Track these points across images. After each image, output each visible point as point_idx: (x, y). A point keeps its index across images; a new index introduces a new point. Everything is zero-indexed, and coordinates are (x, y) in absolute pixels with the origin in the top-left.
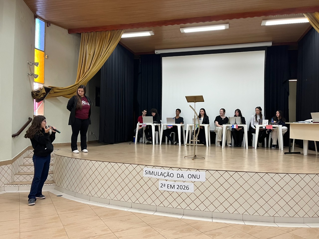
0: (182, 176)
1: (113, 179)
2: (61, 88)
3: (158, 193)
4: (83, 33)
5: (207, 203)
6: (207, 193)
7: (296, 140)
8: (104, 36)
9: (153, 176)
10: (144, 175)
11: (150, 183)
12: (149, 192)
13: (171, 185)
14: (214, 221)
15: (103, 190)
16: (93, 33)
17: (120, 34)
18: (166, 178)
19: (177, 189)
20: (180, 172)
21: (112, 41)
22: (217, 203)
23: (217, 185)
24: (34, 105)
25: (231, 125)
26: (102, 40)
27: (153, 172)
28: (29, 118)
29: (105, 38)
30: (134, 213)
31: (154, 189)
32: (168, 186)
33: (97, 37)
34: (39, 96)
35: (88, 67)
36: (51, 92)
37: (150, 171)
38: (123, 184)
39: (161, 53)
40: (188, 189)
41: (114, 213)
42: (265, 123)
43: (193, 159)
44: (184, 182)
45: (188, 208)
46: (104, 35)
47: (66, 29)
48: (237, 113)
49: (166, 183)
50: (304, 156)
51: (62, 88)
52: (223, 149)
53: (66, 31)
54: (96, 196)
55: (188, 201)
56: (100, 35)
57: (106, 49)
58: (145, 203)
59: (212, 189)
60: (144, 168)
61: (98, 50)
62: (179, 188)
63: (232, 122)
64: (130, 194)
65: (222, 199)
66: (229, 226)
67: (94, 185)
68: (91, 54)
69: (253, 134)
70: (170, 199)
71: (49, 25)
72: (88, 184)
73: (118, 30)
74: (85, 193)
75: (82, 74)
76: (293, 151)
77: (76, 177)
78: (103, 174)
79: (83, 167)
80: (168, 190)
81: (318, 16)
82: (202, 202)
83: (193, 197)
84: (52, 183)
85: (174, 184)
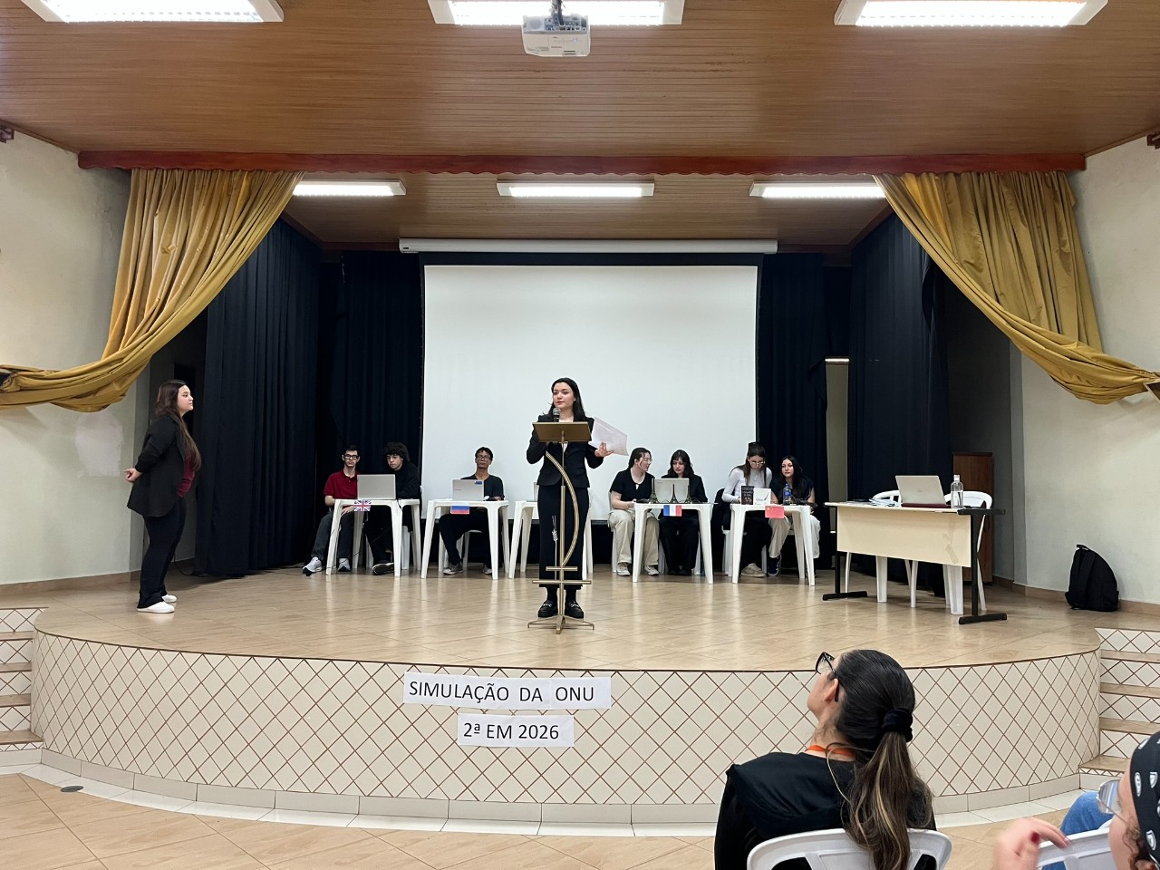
0: (537, 695)
1: (289, 717)
2: (51, 372)
3: (454, 757)
4: (139, 168)
5: (616, 777)
6: (615, 746)
7: (854, 555)
8: (225, 188)
9: (438, 700)
10: (407, 698)
11: (426, 725)
12: (426, 755)
13: (499, 727)
14: (641, 832)
15: (248, 759)
16: (181, 173)
17: (286, 188)
18: (484, 704)
19: (520, 737)
20: (530, 682)
21: (255, 211)
22: (645, 777)
23: (645, 716)
25: (662, 506)
26: (217, 204)
27: (437, 685)
29: (229, 196)
30: (374, 835)
31: (440, 741)
32: (489, 731)
33: (197, 189)
35: (160, 296)
36: (7, 386)
37: (427, 684)
38: (329, 734)
39: (420, 252)
40: (554, 735)
41: (304, 839)
42: (763, 499)
43: (559, 633)
44: (542, 714)
45: (556, 798)
46: (226, 183)
47: (70, 153)
48: (679, 467)
49: (484, 720)
50: (879, 606)
51: (54, 374)
52: (635, 585)
53: (70, 159)
54: (221, 781)
55: (556, 776)
56: (206, 183)
57: (232, 235)
58: (409, 793)
59: (630, 731)
60: (406, 673)
61: (201, 237)
62: (527, 734)
63: (663, 493)
64: (354, 766)
65: (660, 762)
66: (685, 844)
67: (211, 741)
68: (171, 249)
69: (726, 532)
70: (497, 774)
71: (9, 137)
72: (188, 739)
73: (278, 174)
74: (174, 776)
75: (134, 321)
76: (845, 589)
77: (137, 717)
78: (250, 701)
79: (168, 680)
80: (490, 743)
81: (912, 185)
82: (600, 776)
83: (571, 762)
84: (30, 742)
85: (511, 720)
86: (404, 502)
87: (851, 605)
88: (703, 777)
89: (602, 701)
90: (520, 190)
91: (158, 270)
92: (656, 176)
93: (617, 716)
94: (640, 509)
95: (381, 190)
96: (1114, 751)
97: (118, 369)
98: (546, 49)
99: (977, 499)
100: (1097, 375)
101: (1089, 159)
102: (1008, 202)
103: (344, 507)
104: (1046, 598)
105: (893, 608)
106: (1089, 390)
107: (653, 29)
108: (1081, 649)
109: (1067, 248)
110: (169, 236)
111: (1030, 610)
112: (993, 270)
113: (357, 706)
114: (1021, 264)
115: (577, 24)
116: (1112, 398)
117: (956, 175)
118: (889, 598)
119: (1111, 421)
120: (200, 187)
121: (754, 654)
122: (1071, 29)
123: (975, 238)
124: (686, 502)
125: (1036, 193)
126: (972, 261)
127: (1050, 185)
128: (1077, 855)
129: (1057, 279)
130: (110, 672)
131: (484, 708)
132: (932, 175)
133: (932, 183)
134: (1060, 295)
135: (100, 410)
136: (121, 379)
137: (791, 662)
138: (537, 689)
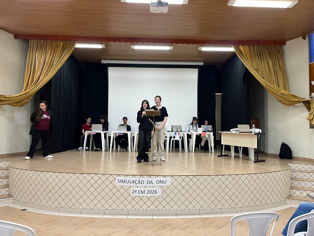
0: (151, 182)
1: (85, 189)
3: (130, 199)
4: (31, 39)
5: (172, 203)
6: (172, 195)
7: (225, 145)
8: (56, 45)
9: (125, 184)
10: (117, 184)
12: (122, 198)
13: (142, 191)
14: (179, 217)
15: (74, 200)
16: (43, 40)
19: (147, 193)
20: (150, 179)
21: (65, 51)
22: (179, 203)
23: (180, 187)
25: (174, 133)
26: (54, 49)
27: (125, 180)
29: (57, 47)
30: (110, 219)
31: (126, 195)
32: (139, 192)
33: (48, 45)
38: (96, 193)
39: (107, 63)
40: (156, 192)
41: (92, 221)
42: (200, 131)
43: (153, 166)
44: (153, 187)
45: (156, 209)
46: (56, 43)
49: (138, 189)
50: (232, 158)
51: (10, 96)
53: (12, 36)
54: (66, 206)
55: (156, 203)
57: (58, 58)
58: (118, 208)
59: (176, 191)
60: (116, 177)
61: (50, 59)
62: (149, 193)
63: (174, 129)
64: (103, 202)
65: (183, 199)
66: (191, 220)
67: (63, 196)
68: (41, 62)
70: (141, 203)
72: (57, 196)
73: (71, 42)
74: (53, 205)
75: (31, 82)
76: (223, 154)
77: (42, 190)
78: (74, 185)
79: (51, 180)
80: (139, 195)
81: (242, 48)
82: (168, 203)
83: (160, 199)
84: (10, 198)
85: (145, 189)
87: (224, 158)
88: (194, 203)
89: (168, 184)
90: (137, 47)
91: (37, 68)
92: (174, 44)
93: (172, 188)
94: (168, 133)
95: (99, 46)
96: (294, 195)
97: (27, 95)
98: (156, 11)
99: (258, 130)
100: (289, 99)
101: (286, 42)
102: (266, 53)
103: (88, 133)
104: (273, 156)
105: (236, 159)
106: (286, 102)
107: (180, 5)
108: (286, 169)
109: (281, 65)
110: (40, 58)
111: (270, 159)
112: (262, 71)
113: (103, 186)
114: (269, 69)
115: (165, 5)
116: (292, 104)
117: (253, 46)
118: (234, 156)
119: (291, 111)
120: (49, 44)
121: (205, 171)
122: (288, 9)
123: (258, 62)
124: (181, 132)
125: (273, 51)
126: (257, 69)
127: (277, 49)
128: (310, 218)
129: (278, 74)
130: (34, 178)
131: (138, 186)
132: (247, 45)
133: (247, 47)
134: (279, 78)
135: (22, 106)
136: (28, 98)
137: (216, 173)
138: (152, 181)
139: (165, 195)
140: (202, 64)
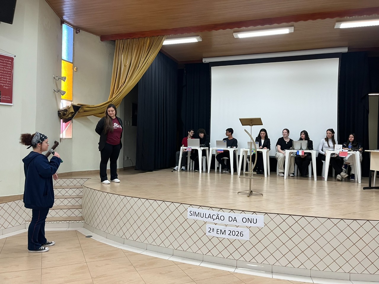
0: (235, 220)
1: (151, 220)
2: (92, 106)
3: (205, 239)
4: (118, 40)
5: (266, 253)
6: (266, 242)
8: (142, 44)
9: (199, 218)
10: (189, 217)
11: (195, 227)
12: (195, 237)
13: (221, 230)
14: (275, 277)
16: (129, 40)
17: (161, 41)
18: (216, 221)
19: (229, 235)
20: (233, 215)
21: (151, 50)
22: (278, 255)
23: (278, 232)
24: (61, 126)
25: (296, 151)
26: (140, 49)
27: (199, 213)
28: (55, 142)
29: (144, 46)
30: (176, 263)
31: (200, 233)
32: (217, 231)
33: (134, 45)
34: (66, 116)
35: (123, 81)
36: (80, 110)
37: (195, 212)
38: (163, 227)
39: (210, 62)
40: (242, 235)
41: (153, 262)
42: (339, 149)
43: (248, 196)
44: (237, 227)
45: (242, 259)
46: (143, 42)
47: (98, 36)
49: (216, 227)
52: (285, 180)
53: (98, 38)
54: (131, 238)
55: (242, 250)
56: (137, 43)
57: (144, 59)
58: (189, 250)
59: (272, 237)
60: (188, 207)
61: (135, 60)
62: (231, 234)
63: (297, 146)
64: (171, 238)
65: (284, 250)
67: (128, 225)
68: (127, 65)
69: (323, 161)
70: (220, 247)
71: (78, 32)
73: (159, 37)
74: (118, 235)
75: (116, 89)
76: (374, 185)
77: (108, 215)
78: (139, 213)
80: (218, 236)
82: (260, 253)
83: (248, 246)
84: (81, 220)
85: (225, 228)
86: (202, 148)
87: (376, 192)
88: (302, 258)
89: (260, 224)
90: (242, 35)
91: (123, 72)
92: (294, 23)
93: (266, 231)
94: (287, 152)
95: (193, 40)
103: (183, 150)
110: (126, 60)
124: (306, 149)
131: (216, 223)
137: (343, 215)
138: (235, 217)
139: (254, 241)
140: (345, 50)
